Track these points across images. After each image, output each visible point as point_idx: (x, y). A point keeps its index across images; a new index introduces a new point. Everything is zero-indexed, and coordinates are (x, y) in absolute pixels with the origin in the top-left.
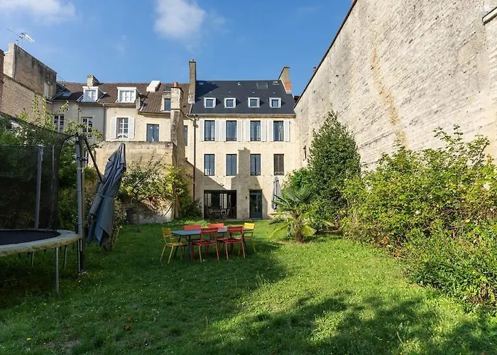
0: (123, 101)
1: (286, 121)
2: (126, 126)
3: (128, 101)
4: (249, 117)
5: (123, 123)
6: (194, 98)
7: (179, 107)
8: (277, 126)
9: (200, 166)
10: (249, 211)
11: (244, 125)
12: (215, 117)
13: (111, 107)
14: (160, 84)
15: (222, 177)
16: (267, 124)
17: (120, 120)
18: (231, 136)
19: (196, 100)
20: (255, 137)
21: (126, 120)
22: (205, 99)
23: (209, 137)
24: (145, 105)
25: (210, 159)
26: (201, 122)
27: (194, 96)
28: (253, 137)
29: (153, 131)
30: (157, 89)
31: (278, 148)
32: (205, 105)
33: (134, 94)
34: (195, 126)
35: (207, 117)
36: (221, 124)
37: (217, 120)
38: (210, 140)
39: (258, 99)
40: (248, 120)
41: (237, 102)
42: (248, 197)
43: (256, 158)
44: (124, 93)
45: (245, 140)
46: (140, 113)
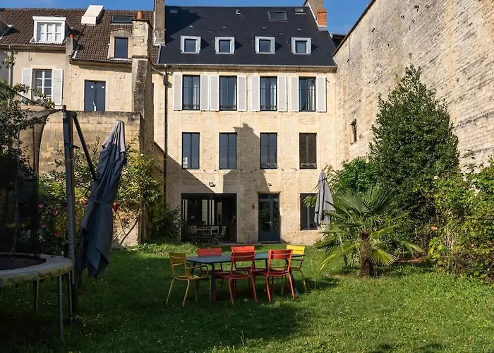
0: (43, 40)
1: (320, 77)
2: (48, 83)
3: (52, 40)
4: (259, 71)
5: (43, 79)
6: (163, 36)
7: (146, 54)
8: (306, 86)
9: (175, 153)
10: (257, 229)
11: (249, 83)
12: (201, 69)
13: (22, 50)
14: (103, 12)
15: (212, 171)
16: (288, 82)
17: (37, 73)
18: (227, 101)
19: (168, 40)
20: (267, 104)
21: (49, 72)
22: (183, 38)
23: (189, 104)
24: (81, 48)
25: (191, 141)
26: (176, 78)
27: (163, 32)
28: (264, 104)
29: (95, 93)
30: (99, 20)
31: (307, 123)
32: (182, 48)
33: (62, 29)
34: (167, 84)
35: (188, 69)
36: (210, 80)
37: (203, 74)
38: (191, 108)
39: (272, 39)
40: (257, 75)
41: (237, 45)
42: (257, 206)
43: (269, 140)
44: (44, 28)
45: (251, 108)
46: (73, 62)
